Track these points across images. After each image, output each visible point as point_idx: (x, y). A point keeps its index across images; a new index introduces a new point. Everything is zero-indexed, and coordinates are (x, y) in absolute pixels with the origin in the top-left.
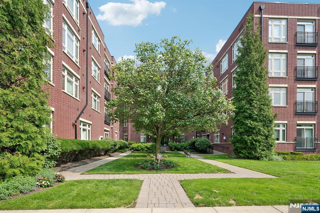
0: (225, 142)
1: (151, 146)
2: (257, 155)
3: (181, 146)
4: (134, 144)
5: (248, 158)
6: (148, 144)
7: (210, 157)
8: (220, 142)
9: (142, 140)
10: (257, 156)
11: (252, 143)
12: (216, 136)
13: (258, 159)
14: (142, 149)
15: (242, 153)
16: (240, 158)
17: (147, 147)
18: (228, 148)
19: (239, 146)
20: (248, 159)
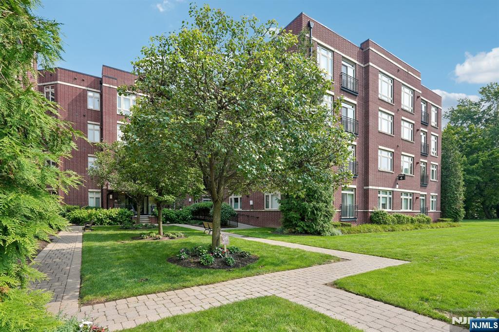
0: (253, 209)
1: (119, 214)
2: (319, 228)
3: (177, 215)
4: (77, 211)
5: (306, 233)
6: (113, 210)
7: (250, 234)
8: (240, 208)
9: (92, 202)
10: (318, 230)
11: (313, 212)
12: (233, 200)
13: (319, 233)
14: (101, 221)
15: (300, 226)
16: (295, 233)
17: (110, 218)
18: (258, 218)
19: (295, 216)
20: (306, 235)
